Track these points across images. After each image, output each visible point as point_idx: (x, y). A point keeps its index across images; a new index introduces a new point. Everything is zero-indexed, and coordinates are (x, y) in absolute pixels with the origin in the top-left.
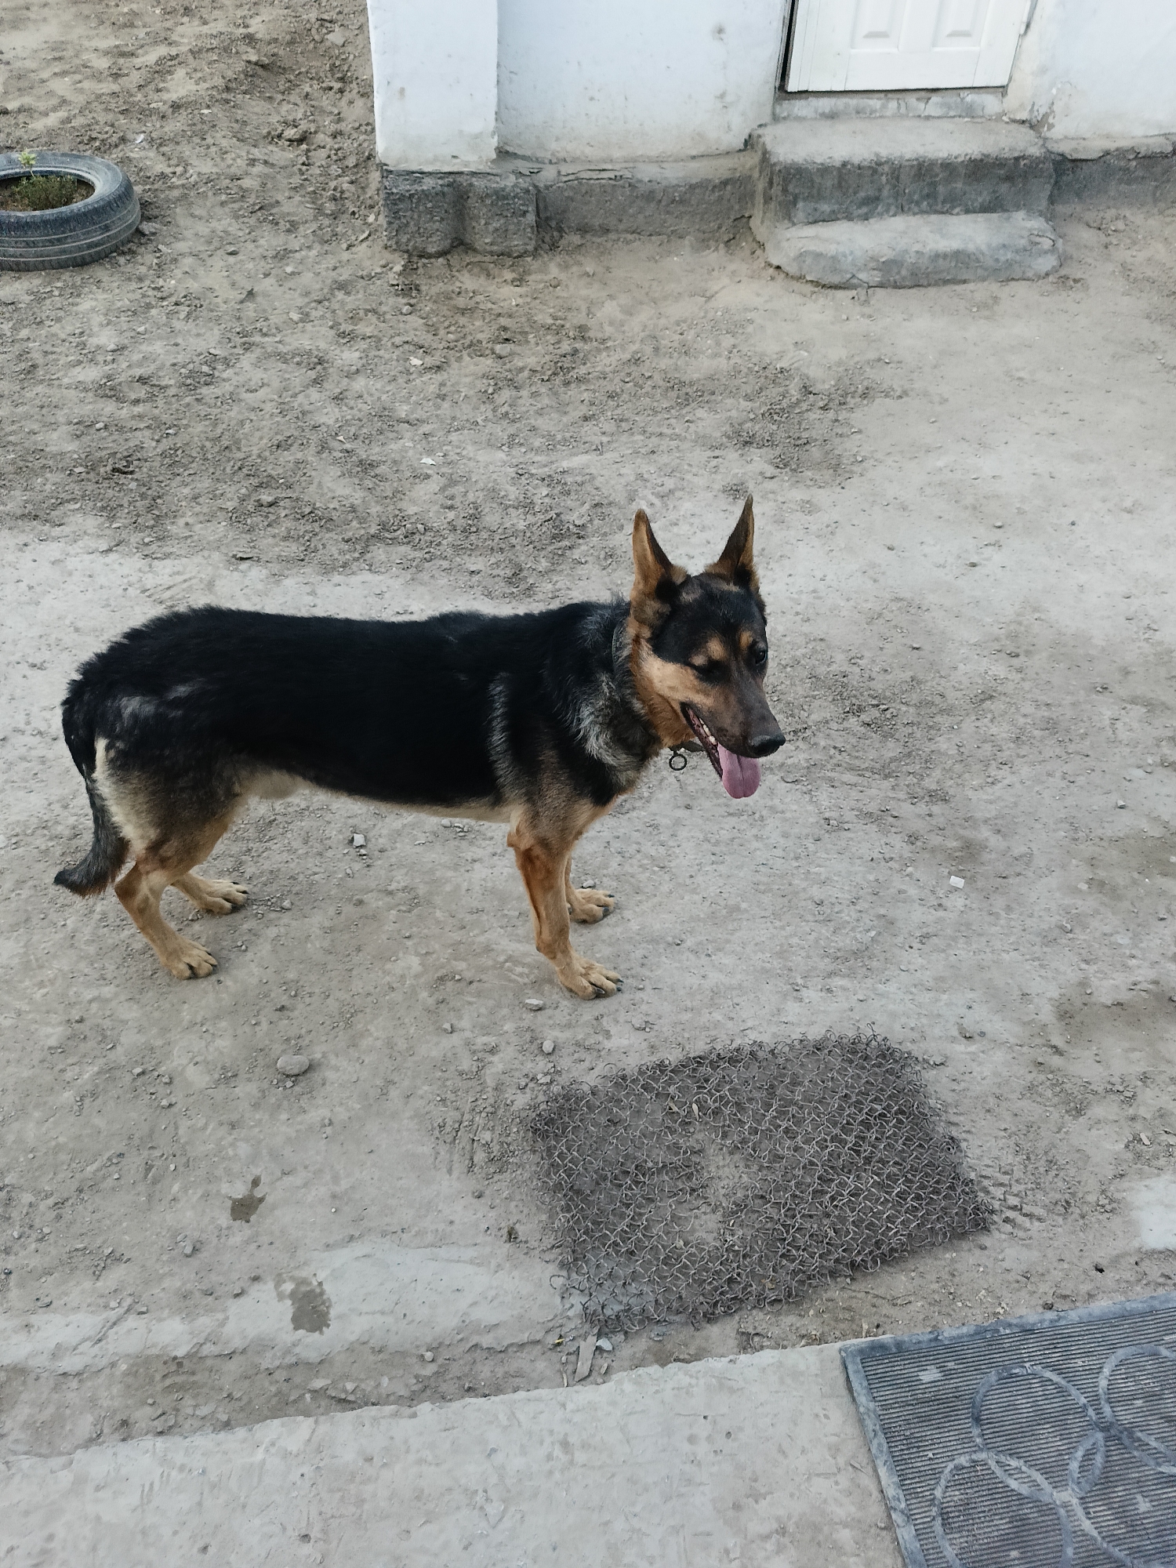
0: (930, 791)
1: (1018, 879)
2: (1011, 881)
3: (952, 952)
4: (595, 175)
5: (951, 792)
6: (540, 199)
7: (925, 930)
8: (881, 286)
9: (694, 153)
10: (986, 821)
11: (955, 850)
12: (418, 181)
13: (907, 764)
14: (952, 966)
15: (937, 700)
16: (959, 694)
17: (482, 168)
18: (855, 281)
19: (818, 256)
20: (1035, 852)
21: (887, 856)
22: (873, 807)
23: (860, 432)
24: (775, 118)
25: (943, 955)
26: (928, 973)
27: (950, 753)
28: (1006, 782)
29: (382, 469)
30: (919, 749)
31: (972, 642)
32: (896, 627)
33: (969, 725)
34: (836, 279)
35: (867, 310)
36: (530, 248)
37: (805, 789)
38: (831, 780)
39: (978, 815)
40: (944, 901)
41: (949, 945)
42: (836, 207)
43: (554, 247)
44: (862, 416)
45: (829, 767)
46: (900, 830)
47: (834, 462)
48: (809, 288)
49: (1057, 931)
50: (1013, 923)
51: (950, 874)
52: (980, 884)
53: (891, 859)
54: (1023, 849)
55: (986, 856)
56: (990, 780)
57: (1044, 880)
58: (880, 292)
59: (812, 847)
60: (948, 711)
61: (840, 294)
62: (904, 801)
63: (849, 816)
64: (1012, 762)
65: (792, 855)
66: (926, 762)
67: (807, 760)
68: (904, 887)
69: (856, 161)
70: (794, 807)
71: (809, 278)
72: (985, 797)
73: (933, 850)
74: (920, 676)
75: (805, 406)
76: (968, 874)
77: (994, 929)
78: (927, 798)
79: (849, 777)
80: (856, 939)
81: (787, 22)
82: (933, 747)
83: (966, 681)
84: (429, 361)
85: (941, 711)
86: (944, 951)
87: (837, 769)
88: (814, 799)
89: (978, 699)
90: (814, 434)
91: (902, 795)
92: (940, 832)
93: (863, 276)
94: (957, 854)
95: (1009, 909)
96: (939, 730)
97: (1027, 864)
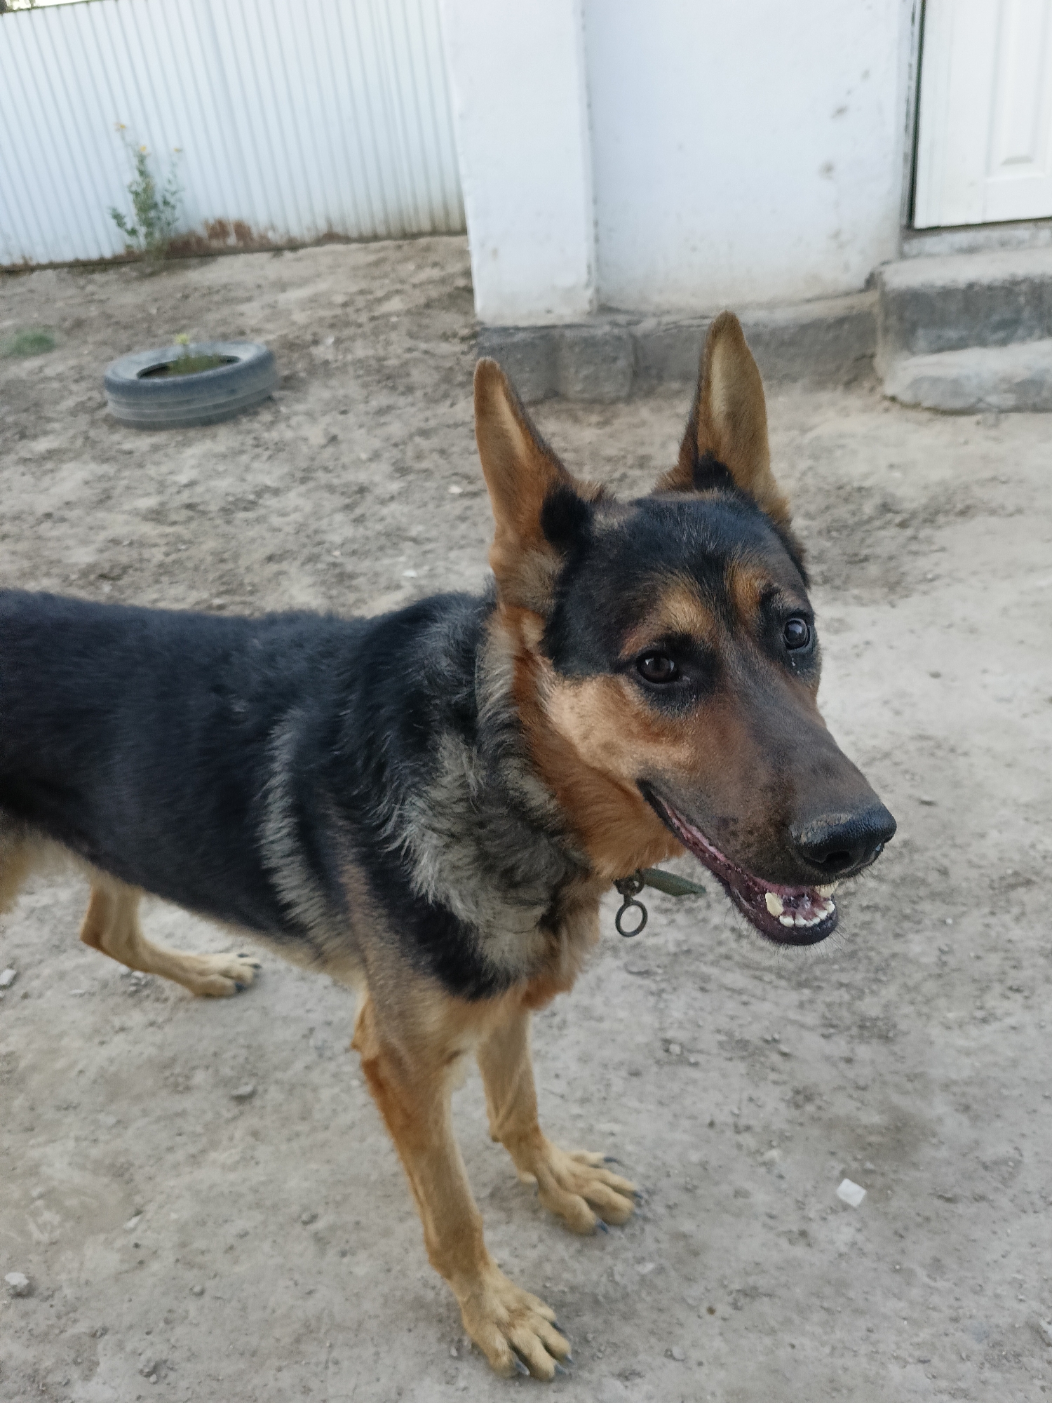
0: (864, 1019)
1: (973, 1209)
2: (960, 1208)
3: (788, 1338)
4: (696, 322)
5: (903, 1026)
6: (638, 347)
7: (751, 1280)
8: (1017, 409)
9: (809, 295)
10: (946, 1086)
11: (871, 1129)
12: (511, 335)
13: (842, 970)
14: (775, 1371)
15: (933, 877)
16: (974, 873)
17: (577, 320)
18: (982, 405)
19: (935, 381)
20: (1028, 1158)
21: (743, 1122)
22: (753, 1033)
23: (943, 549)
24: (902, 256)
25: (768, 1341)
26: (722, 1374)
27: (924, 960)
28: (1010, 1021)
29: (360, 581)
30: (872, 949)
31: (1024, 800)
32: (906, 772)
33: (973, 923)
34: (958, 404)
35: (993, 433)
36: (624, 393)
37: (654, 987)
38: (706, 979)
39: (937, 1073)
40: (815, 1229)
41: (788, 1322)
42: (964, 333)
43: (649, 393)
44: (952, 534)
45: (710, 957)
46: (785, 1077)
47: (892, 580)
48: (926, 416)
49: (1026, 1336)
50: (935, 1300)
51: (844, 1174)
52: (895, 1204)
53: (748, 1128)
54: (1004, 1150)
55: (927, 1152)
56: (980, 1014)
57: (1030, 1219)
58: (1015, 417)
59: (618, 1084)
60: (945, 897)
61: (965, 421)
62: (811, 1029)
63: (709, 1040)
64: (1032, 991)
65: (579, 1094)
66: (877, 970)
67: (678, 944)
68: (748, 1186)
69: (985, 281)
70: (622, 1014)
71: (926, 404)
72: (961, 1042)
73: (831, 1125)
74: (919, 842)
75: (877, 523)
76: (879, 1181)
77: (891, 1305)
78: (855, 1031)
79: (737, 979)
80: (611, 1275)
81: (910, 158)
82: (898, 947)
83: (993, 855)
84: (471, 488)
85: (934, 896)
86: (773, 1332)
87: (724, 963)
88: (662, 1005)
89: (1004, 883)
90: (878, 550)
91: (811, 1019)
92: (856, 1094)
93: (993, 399)
94: (874, 1139)
95: (936, 1266)
96: (919, 922)
97: (1004, 1181)
